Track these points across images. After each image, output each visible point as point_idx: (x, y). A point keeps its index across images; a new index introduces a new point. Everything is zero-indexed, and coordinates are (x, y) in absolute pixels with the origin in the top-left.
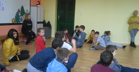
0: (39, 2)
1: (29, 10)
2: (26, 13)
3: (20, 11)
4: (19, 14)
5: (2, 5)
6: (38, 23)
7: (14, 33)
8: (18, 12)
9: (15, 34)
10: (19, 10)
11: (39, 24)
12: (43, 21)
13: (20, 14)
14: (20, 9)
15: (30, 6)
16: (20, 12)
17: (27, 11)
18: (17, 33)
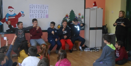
0: (95, 3)
1: (82, 14)
2: (78, 17)
3: (69, 16)
4: (67, 19)
5: (46, 13)
8: (65, 17)
10: (67, 16)
11: (95, 31)
13: (69, 19)
14: (69, 14)
15: (85, 8)
16: (69, 18)
17: (80, 15)
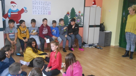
0: (95, 1)
1: (82, 12)
2: (78, 15)
3: (70, 13)
4: (68, 17)
5: (49, 10)
6: (90, 26)
7: (33, 42)
8: (67, 15)
9: (33, 44)
10: (68, 13)
11: (93, 28)
12: (100, 25)
13: (70, 16)
14: (70, 12)
16: (70, 15)
17: (80, 12)
18: (35, 42)
